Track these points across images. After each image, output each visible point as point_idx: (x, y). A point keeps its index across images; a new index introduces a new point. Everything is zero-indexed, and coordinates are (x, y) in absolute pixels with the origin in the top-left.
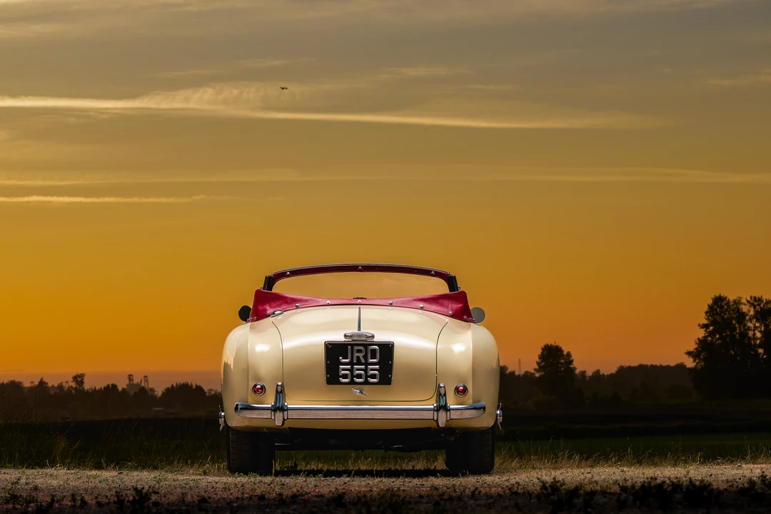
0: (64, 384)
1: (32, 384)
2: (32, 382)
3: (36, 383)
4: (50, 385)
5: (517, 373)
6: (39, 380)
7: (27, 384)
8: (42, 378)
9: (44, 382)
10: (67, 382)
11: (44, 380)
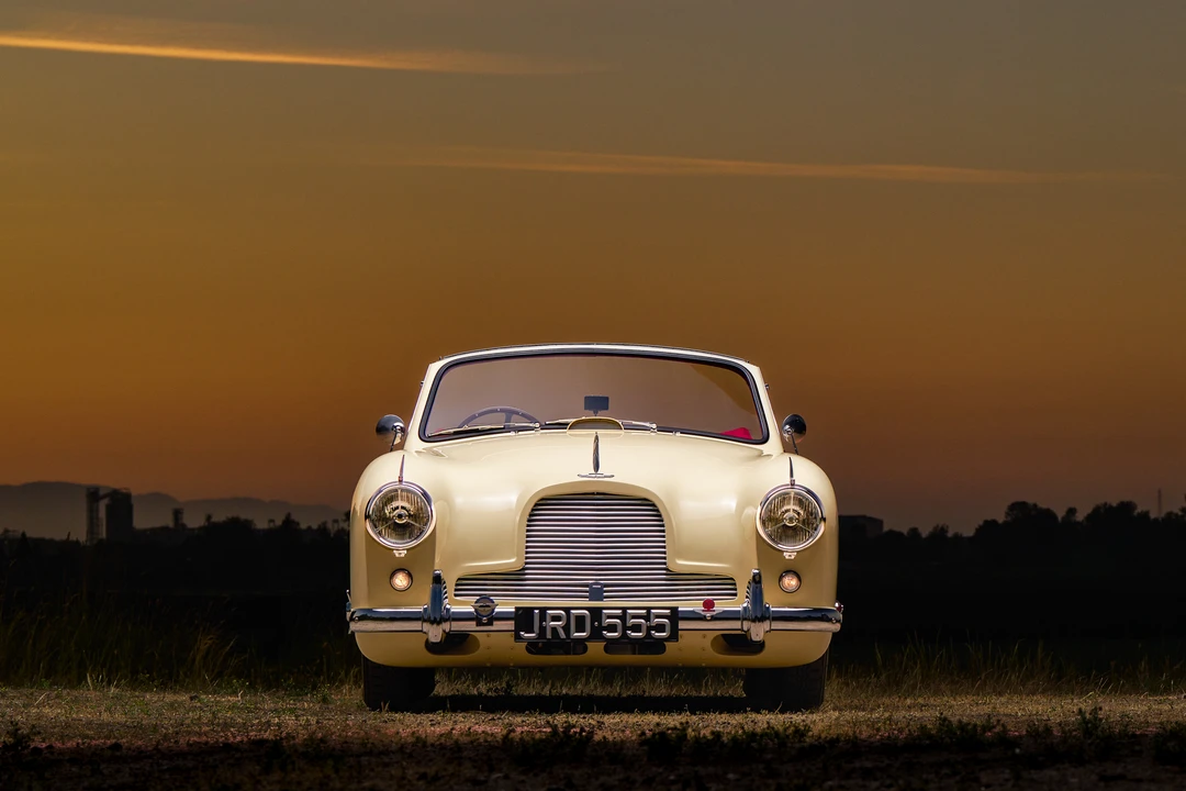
0: (330, 526)
1: (272, 525)
2: (272, 521)
3: (279, 522)
4: (303, 526)
5: (1153, 516)
6: (283, 517)
7: (261, 524)
8: (289, 514)
9: (293, 522)
10: (336, 521)
11: (294, 517)
